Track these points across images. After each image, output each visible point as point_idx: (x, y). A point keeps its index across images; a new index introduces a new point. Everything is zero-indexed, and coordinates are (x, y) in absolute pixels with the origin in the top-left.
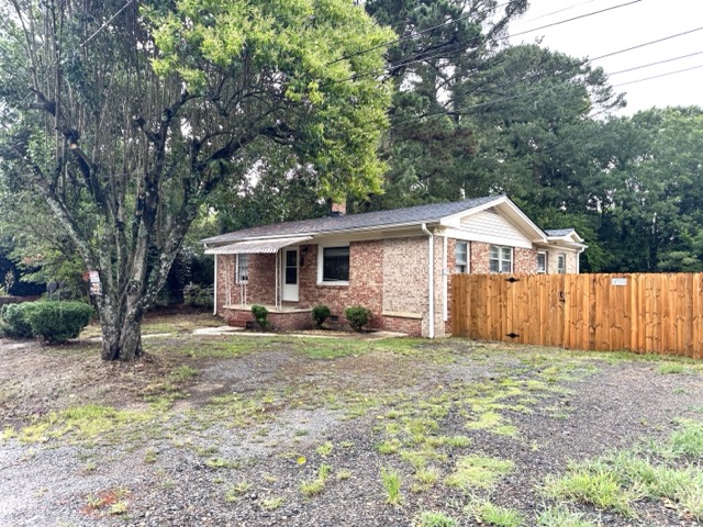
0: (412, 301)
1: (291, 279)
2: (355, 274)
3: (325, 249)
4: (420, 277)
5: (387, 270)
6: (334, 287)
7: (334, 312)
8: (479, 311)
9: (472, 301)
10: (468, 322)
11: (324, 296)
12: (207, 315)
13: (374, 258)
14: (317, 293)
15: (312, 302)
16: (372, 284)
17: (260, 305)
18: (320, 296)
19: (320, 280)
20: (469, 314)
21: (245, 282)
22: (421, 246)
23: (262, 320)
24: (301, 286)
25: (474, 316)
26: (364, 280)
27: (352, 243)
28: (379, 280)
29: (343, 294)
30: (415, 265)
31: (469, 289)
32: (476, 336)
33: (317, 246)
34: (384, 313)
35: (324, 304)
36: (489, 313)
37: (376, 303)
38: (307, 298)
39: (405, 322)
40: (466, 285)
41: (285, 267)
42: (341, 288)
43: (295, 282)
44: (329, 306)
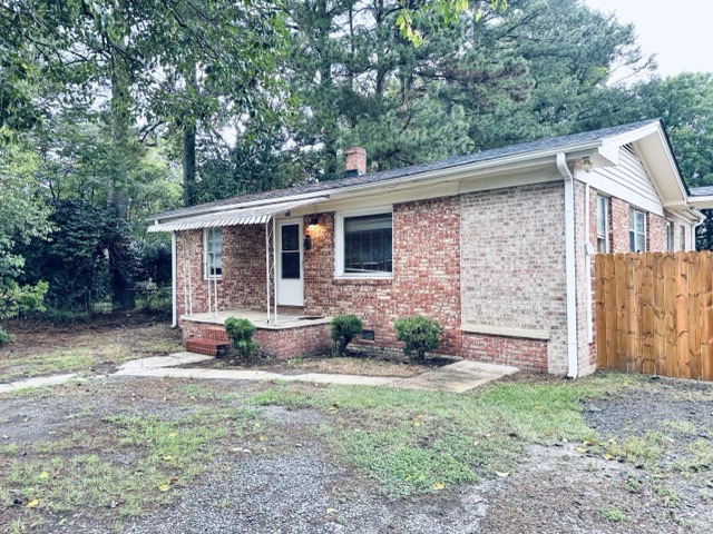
0: (526, 306)
1: (290, 271)
2: (404, 260)
3: (347, 220)
4: (543, 260)
5: (467, 249)
6: (366, 283)
7: (367, 324)
8: (660, 324)
9: (643, 304)
10: (634, 343)
11: (347, 298)
12: (161, 328)
13: (442, 228)
14: (335, 292)
15: (326, 307)
16: (439, 274)
17: (240, 316)
18: (340, 297)
19: (339, 272)
20: (634, 327)
21: (216, 277)
22: (544, 202)
23: (243, 343)
24: (308, 280)
25: (647, 332)
26: (423, 268)
27: (397, 207)
28: (454, 268)
29: (381, 294)
30: (531, 236)
31: (635, 282)
32: (652, 370)
33: (332, 215)
34: (464, 327)
35: (349, 312)
36: (682, 326)
37: (448, 310)
38: (318, 301)
39: (511, 347)
40: (628, 274)
41: (281, 251)
42: (379, 284)
43: (297, 276)
44: (359, 315)
